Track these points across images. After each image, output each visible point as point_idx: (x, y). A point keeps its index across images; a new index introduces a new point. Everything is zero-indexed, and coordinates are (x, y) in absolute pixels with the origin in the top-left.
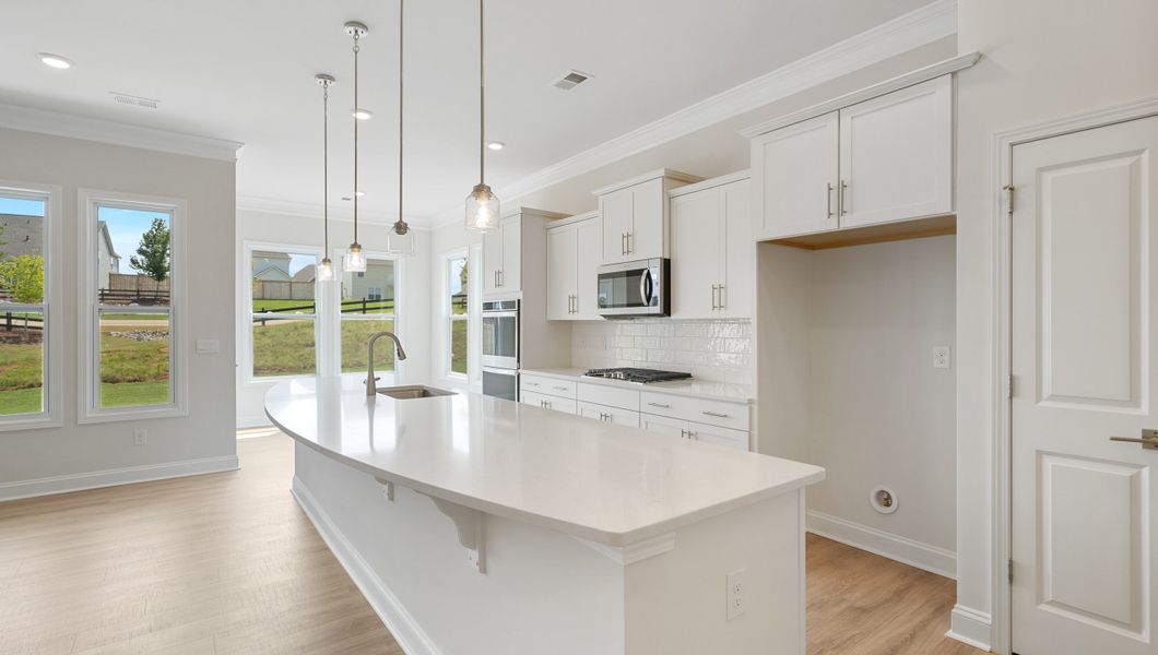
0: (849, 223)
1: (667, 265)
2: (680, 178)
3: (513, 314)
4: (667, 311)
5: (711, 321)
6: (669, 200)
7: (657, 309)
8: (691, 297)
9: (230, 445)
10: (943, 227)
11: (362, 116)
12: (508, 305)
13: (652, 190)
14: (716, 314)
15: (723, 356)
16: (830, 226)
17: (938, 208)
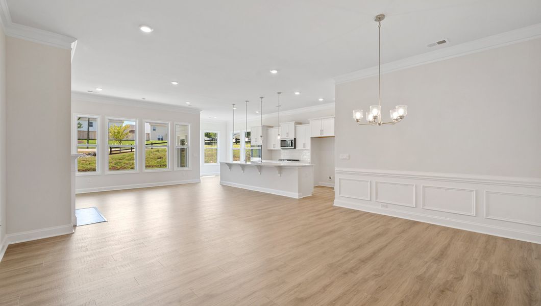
0: (323, 136)
1: (295, 139)
2: (299, 123)
3: (260, 148)
4: (295, 148)
5: (302, 150)
6: (295, 127)
7: (293, 148)
8: (299, 145)
9: (199, 177)
10: (334, 137)
11: (235, 108)
12: (259, 146)
13: (293, 124)
14: (304, 148)
15: (305, 157)
16: (321, 136)
17: (333, 135)
